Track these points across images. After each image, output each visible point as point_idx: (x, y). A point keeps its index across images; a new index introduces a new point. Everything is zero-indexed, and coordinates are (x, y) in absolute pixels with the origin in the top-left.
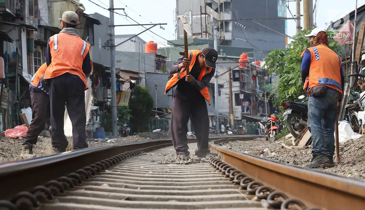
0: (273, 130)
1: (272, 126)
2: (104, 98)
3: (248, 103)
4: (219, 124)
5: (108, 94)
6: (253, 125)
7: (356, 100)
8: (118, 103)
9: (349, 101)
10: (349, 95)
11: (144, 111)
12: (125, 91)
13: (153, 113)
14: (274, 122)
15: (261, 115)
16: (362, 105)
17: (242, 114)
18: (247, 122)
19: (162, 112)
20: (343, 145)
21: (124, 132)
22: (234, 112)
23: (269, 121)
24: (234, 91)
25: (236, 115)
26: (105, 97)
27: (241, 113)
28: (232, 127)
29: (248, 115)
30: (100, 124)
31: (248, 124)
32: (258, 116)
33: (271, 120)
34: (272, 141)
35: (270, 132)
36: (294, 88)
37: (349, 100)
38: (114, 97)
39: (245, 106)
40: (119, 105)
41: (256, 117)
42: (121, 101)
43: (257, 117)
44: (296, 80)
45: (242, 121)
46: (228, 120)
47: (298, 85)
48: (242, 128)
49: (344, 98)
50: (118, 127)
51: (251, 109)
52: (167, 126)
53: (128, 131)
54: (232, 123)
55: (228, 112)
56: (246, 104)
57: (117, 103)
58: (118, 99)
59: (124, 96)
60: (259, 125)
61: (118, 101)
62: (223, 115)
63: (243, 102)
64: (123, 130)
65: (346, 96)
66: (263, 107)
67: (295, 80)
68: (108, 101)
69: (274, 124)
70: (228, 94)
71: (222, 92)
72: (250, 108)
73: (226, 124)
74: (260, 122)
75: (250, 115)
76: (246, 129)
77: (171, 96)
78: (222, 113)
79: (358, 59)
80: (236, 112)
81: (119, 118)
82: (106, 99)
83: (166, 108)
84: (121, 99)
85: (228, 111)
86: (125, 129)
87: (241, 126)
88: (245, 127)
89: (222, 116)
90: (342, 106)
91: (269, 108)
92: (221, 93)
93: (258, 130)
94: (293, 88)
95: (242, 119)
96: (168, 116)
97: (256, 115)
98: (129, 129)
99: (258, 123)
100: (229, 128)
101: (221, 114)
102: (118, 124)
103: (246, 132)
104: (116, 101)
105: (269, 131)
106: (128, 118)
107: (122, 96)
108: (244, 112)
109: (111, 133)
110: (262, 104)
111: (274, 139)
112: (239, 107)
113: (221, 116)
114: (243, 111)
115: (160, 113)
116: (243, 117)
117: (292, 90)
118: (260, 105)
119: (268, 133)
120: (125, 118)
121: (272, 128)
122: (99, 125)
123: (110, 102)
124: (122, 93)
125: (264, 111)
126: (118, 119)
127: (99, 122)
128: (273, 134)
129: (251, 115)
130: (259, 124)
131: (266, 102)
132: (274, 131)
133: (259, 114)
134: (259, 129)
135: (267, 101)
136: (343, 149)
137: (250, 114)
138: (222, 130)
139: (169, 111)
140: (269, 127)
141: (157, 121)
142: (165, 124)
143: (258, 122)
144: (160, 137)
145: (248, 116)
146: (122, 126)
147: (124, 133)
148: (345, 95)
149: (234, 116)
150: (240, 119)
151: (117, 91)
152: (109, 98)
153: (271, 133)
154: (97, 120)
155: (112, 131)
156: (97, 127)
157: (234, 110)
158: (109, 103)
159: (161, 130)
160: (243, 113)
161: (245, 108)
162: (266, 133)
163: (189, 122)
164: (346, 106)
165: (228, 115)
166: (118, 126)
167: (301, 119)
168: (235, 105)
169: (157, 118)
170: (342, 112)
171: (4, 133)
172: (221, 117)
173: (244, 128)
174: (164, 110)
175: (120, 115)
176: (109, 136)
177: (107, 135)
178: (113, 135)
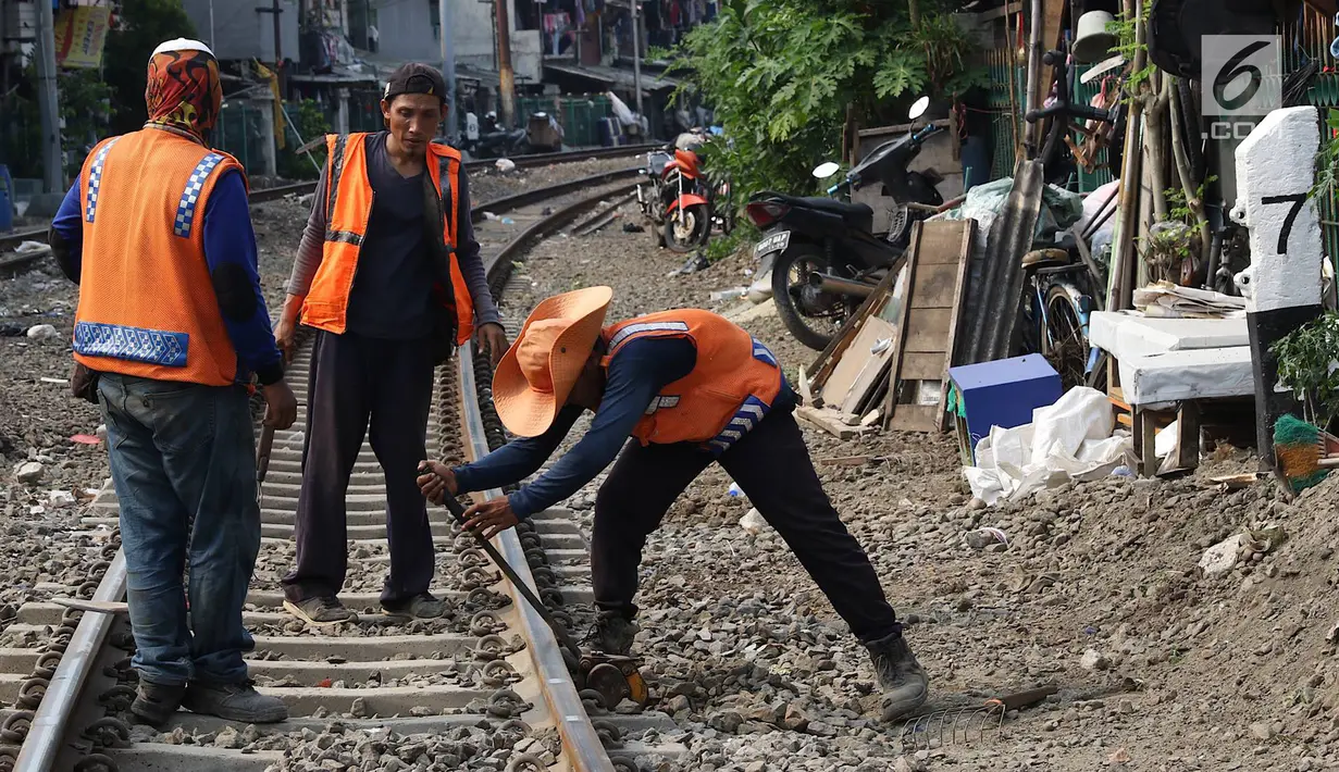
0: (686, 210)
1: (680, 193)
2: (6, 41)
3: (565, 18)
4: (458, 108)
5: (22, 24)
6: (588, 106)
7: (1063, 226)
8: (62, 54)
9: (1040, 234)
10: (1037, 209)
12: (86, 8)
14: (690, 177)
15: (615, 61)
16: (1090, 249)
17: (543, 61)
18: (563, 94)
19: (234, 78)
20: (1048, 510)
22: (512, 57)
23: (672, 173)
25: (520, 70)
26: (9, 36)
27: (540, 56)
28: (508, 120)
29: (565, 66)
31: (566, 101)
32: (604, 67)
33: (677, 170)
34: (689, 270)
35: (674, 216)
37: (1040, 229)
38: (46, 35)
39: (554, 32)
40: (66, 64)
41: (595, 69)
42: (73, 46)
43: (601, 73)
44: (798, 87)
45: (546, 92)
46: (493, 92)
47: (809, 107)
48: (546, 120)
49: (1019, 222)
50: (65, 155)
51: (576, 43)
52: (257, 133)
54: (509, 107)
55: (488, 56)
56: (558, 22)
57: (58, 55)
58: (63, 41)
59: (85, 26)
60: (610, 104)
61: (61, 47)
62: (471, 73)
63: (546, 17)
65: (1028, 213)
66: (624, 32)
67: (795, 86)
68: (22, 54)
69: (688, 187)
72: (574, 37)
73: (485, 109)
74: (612, 94)
75: (574, 62)
76: (559, 123)
77: (269, 11)
78: (466, 61)
79: (1055, 17)
80: (519, 54)
81: (68, 121)
82: (13, 45)
83: (251, 61)
84: (74, 40)
85: (489, 49)
87: (542, 114)
88: (555, 117)
89: (467, 77)
90: (1012, 257)
91: (645, 33)
93: (606, 123)
94: (785, 119)
95: (542, 81)
96: (259, 94)
97: (597, 61)
99: (607, 94)
100: (497, 126)
101: (461, 68)
102: (62, 142)
103: (560, 136)
104: (53, 46)
105: (672, 212)
106: (102, 115)
107: (76, 24)
108: (551, 53)
109: (38, 184)
110: (619, 22)
111: (697, 262)
112: (533, 36)
113: (462, 77)
114: (547, 49)
115: (230, 81)
116: (550, 75)
117: (781, 126)
118: (614, 23)
119: (667, 220)
120: (92, 113)
121: (682, 200)
123: (28, 56)
124: (78, 16)
125: (626, 46)
126: (63, 124)
128: (685, 226)
129: (580, 64)
130: (611, 100)
131: (634, 13)
132: (690, 214)
133: (607, 60)
134: (609, 120)
135: (639, 8)
136: (1050, 526)
137: (572, 59)
138: (468, 131)
139: (265, 72)
140: (669, 196)
142: (248, 124)
143: (605, 91)
145: (566, 70)
148: (1024, 211)
149: (515, 73)
150: (536, 80)
151: (55, 11)
152: (26, 40)
153: (677, 221)
155: (41, 174)
157: (512, 48)
158: (25, 62)
160: (546, 57)
161: (556, 39)
162: (660, 219)
163: (341, 110)
164: (1026, 257)
165: (489, 67)
166: (65, 150)
167: (829, 269)
168: (517, 29)
170: (1011, 283)
172: (464, 80)
173: (553, 122)
174: (245, 70)
175: (74, 112)
176: (29, 196)
177: (21, 191)
178: (46, 190)
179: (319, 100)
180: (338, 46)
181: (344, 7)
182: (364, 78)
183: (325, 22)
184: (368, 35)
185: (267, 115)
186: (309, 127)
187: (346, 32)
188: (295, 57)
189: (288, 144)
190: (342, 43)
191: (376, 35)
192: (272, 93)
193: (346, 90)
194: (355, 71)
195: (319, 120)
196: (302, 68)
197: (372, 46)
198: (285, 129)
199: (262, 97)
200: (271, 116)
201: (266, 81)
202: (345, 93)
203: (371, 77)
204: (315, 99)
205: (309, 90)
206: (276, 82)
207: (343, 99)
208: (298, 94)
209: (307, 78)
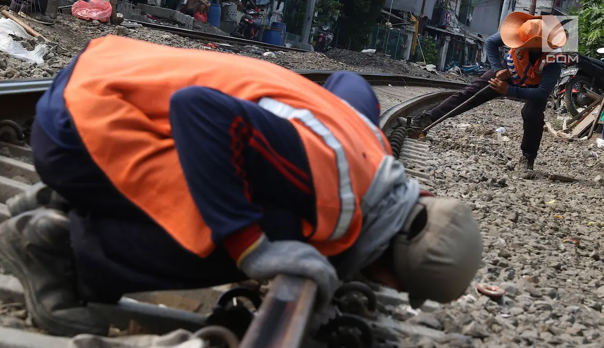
11: (367, 11)
13: (383, 16)
19: (399, 18)
21: (321, 40)
24: (541, 8)
30: (282, 17)
36: (599, 33)
50: (313, 29)
52: (403, 45)
53: (329, 39)
64: (320, 36)
70: (528, 11)
71: (520, 4)
81: (319, 14)
83: (409, 13)
86: (325, 35)
92: (517, 5)
94: (596, 32)
96: (409, 28)
98: (330, 36)
102: (313, 23)
105: (561, 94)
106: (335, 16)
109: (298, 37)
115: (397, 18)
120: (330, 15)
122: (280, 19)
126: (316, 15)
127: (281, 13)
139: (414, 19)
141: (388, 32)
142: (400, 40)
144: (371, 63)
146: (321, 28)
147: (321, 42)
153: (563, 98)
154: (278, 8)
155: (300, 33)
156: (276, 21)
159: (376, 52)
162: (556, 97)
166: (314, 26)
167: (592, 88)
169: (388, 26)
171: (71, 7)
174: (405, 16)
175: (322, 11)
176: (293, 42)
177: (290, 39)
178: (300, 41)
179: (436, 39)
180: (452, 18)
181: (459, 2)
182: (459, 34)
183: (448, 6)
184: (467, 18)
185: (410, 38)
186: (428, 49)
187: (457, 14)
188: (430, 17)
189: (416, 53)
190: (453, 17)
191: (471, 19)
192: (414, 28)
193: (449, 37)
194: (456, 31)
195: (433, 47)
196: (432, 23)
197: (468, 23)
198: (416, 47)
199: (410, 30)
200: (411, 39)
201: (413, 23)
202: (448, 38)
203: (463, 35)
204: (434, 37)
205: (433, 33)
206: (417, 25)
207: (447, 41)
208: (427, 33)
209: (433, 28)
